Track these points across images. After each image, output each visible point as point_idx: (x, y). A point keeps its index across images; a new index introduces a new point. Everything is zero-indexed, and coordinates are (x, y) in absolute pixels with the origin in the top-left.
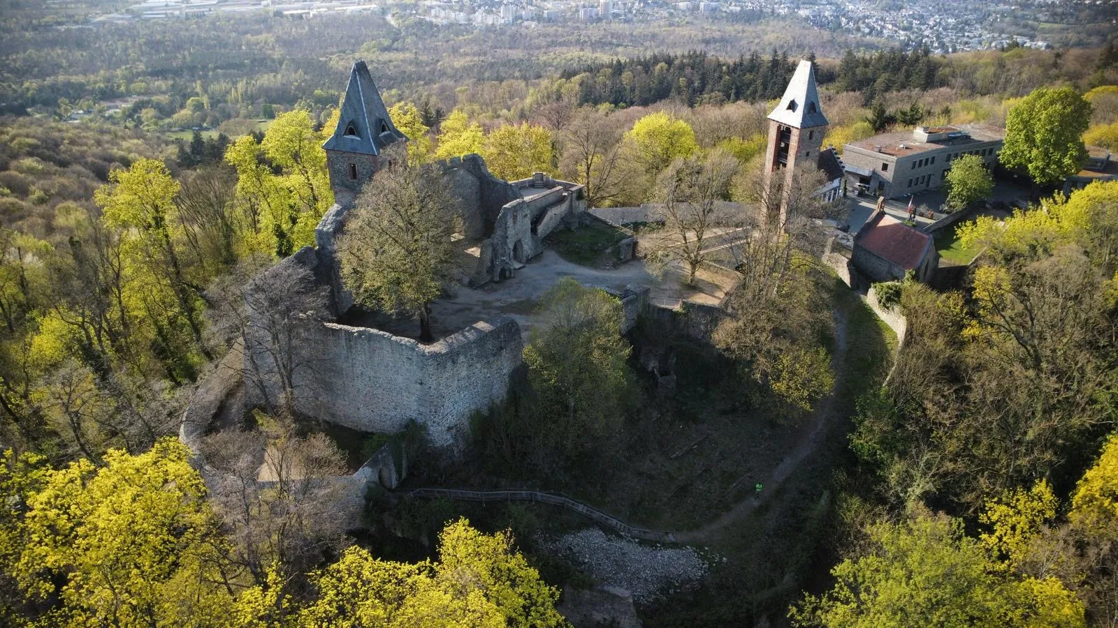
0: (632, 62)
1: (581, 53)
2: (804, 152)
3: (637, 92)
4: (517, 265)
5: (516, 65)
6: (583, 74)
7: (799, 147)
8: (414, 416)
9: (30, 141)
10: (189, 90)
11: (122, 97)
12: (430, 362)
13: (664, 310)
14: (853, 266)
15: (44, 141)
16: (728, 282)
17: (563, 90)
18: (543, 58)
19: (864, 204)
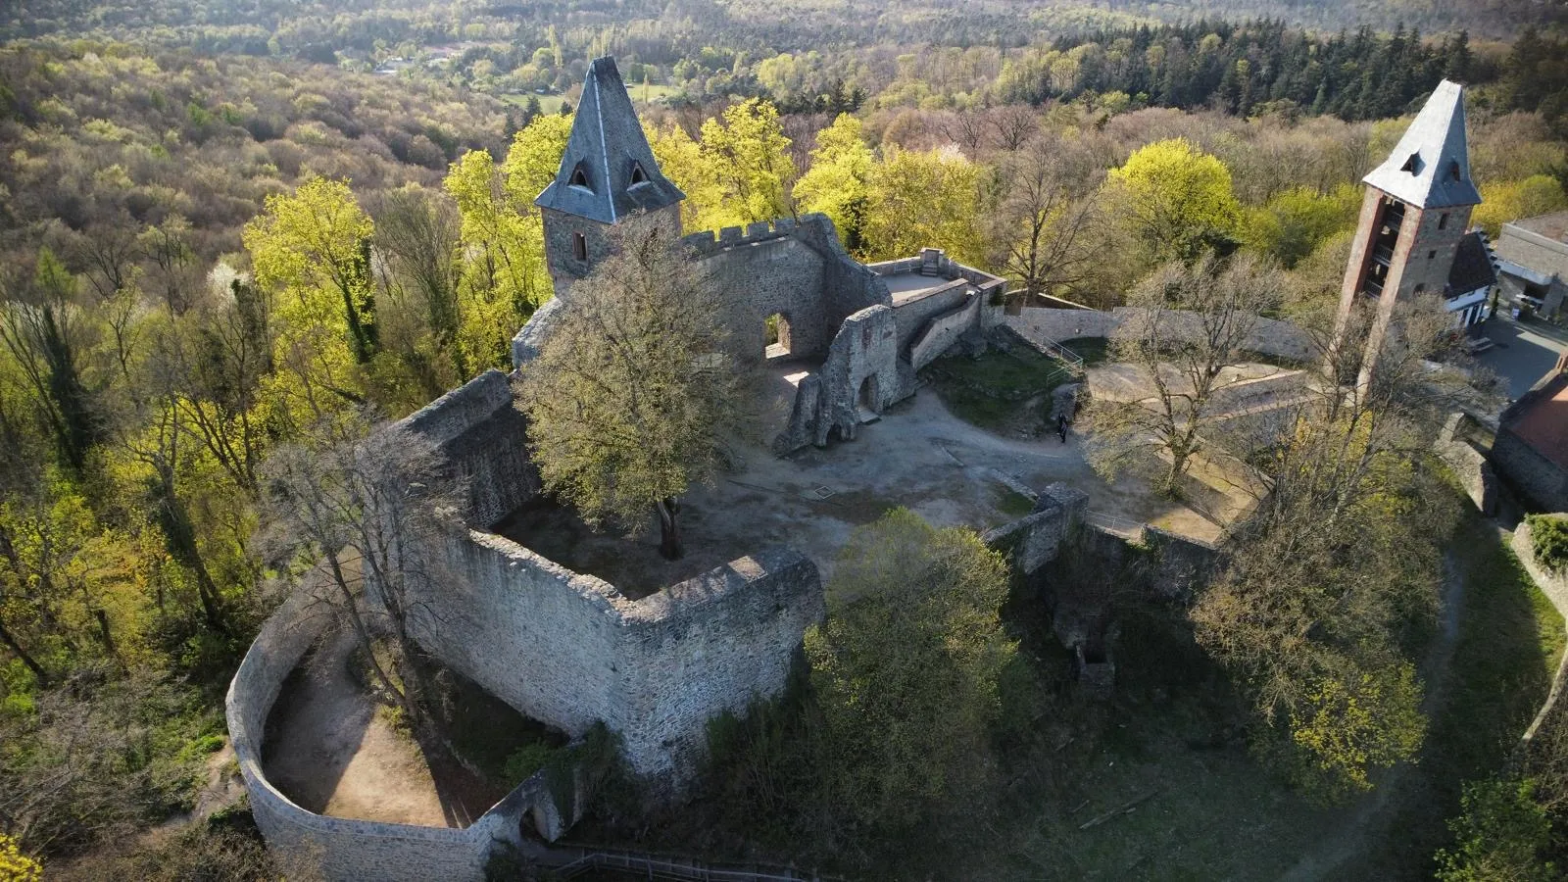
0: (1166, 30)
1: (1093, 11)
2: (1425, 251)
3: (1167, 78)
4: (865, 416)
5: (992, 24)
6: (1088, 45)
7: (1416, 241)
8: (605, 716)
9: (318, 98)
10: (538, 37)
11: (452, 41)
12: (629, 637)
13: (1111, 538)
14: (1495, 470)
15: (334, 99)
16: (1239, 500)
17: (1053, 69)
18: (1034, 15)
19: (1527, 336)
